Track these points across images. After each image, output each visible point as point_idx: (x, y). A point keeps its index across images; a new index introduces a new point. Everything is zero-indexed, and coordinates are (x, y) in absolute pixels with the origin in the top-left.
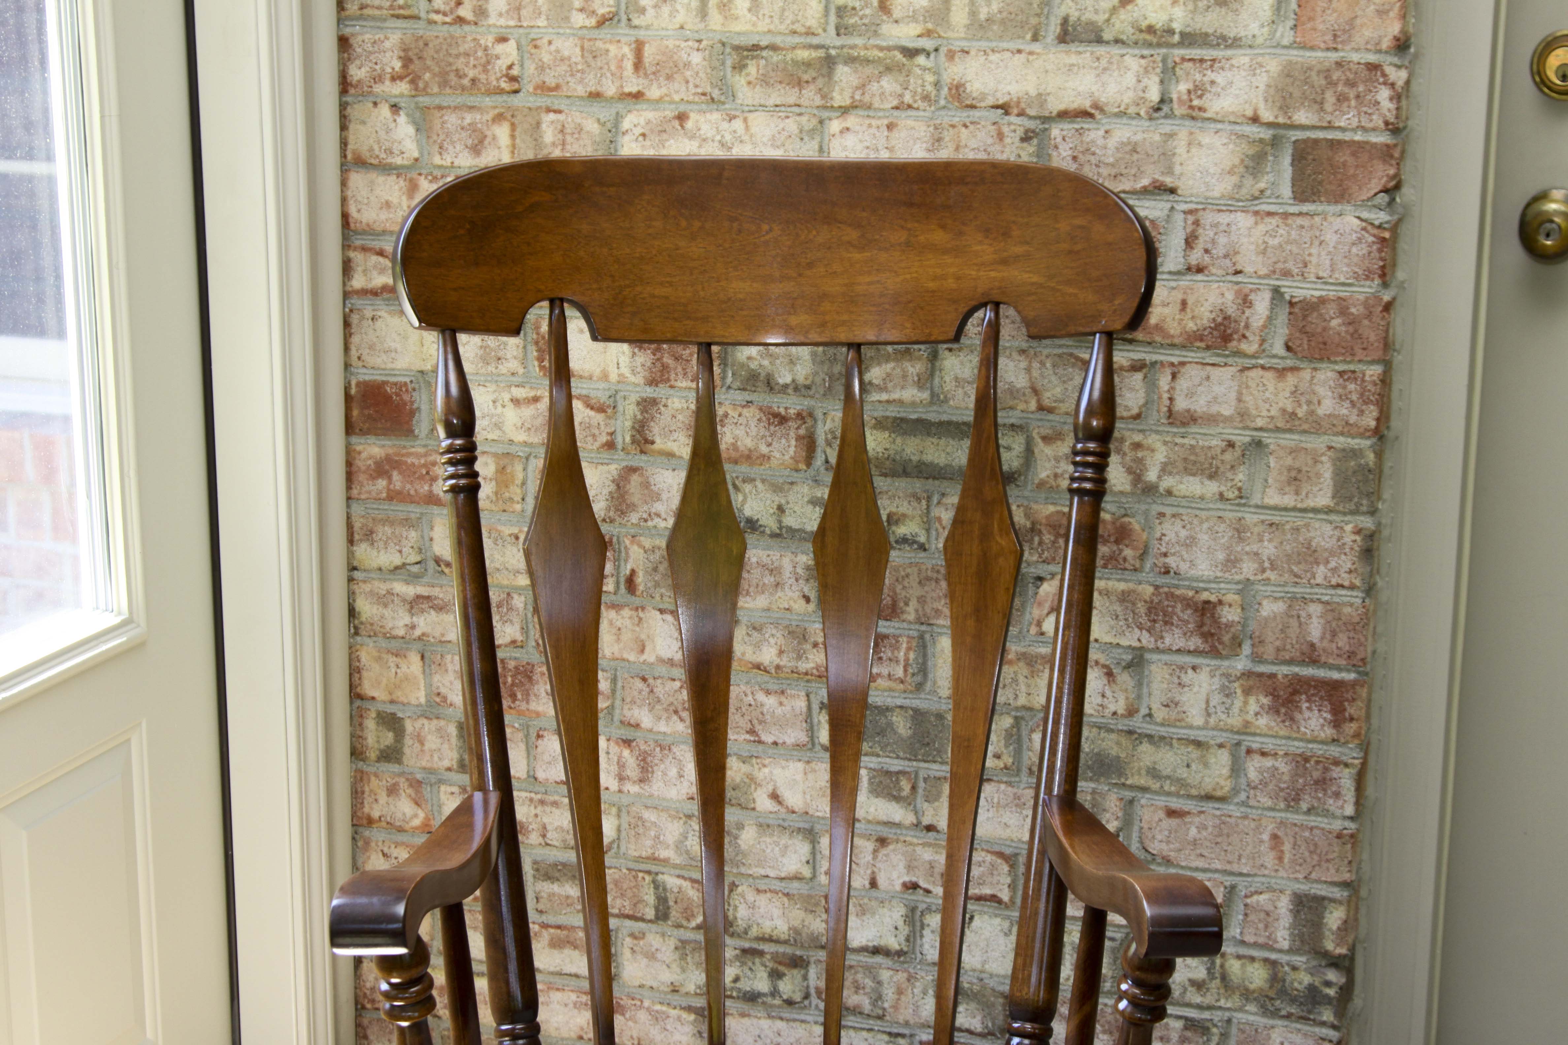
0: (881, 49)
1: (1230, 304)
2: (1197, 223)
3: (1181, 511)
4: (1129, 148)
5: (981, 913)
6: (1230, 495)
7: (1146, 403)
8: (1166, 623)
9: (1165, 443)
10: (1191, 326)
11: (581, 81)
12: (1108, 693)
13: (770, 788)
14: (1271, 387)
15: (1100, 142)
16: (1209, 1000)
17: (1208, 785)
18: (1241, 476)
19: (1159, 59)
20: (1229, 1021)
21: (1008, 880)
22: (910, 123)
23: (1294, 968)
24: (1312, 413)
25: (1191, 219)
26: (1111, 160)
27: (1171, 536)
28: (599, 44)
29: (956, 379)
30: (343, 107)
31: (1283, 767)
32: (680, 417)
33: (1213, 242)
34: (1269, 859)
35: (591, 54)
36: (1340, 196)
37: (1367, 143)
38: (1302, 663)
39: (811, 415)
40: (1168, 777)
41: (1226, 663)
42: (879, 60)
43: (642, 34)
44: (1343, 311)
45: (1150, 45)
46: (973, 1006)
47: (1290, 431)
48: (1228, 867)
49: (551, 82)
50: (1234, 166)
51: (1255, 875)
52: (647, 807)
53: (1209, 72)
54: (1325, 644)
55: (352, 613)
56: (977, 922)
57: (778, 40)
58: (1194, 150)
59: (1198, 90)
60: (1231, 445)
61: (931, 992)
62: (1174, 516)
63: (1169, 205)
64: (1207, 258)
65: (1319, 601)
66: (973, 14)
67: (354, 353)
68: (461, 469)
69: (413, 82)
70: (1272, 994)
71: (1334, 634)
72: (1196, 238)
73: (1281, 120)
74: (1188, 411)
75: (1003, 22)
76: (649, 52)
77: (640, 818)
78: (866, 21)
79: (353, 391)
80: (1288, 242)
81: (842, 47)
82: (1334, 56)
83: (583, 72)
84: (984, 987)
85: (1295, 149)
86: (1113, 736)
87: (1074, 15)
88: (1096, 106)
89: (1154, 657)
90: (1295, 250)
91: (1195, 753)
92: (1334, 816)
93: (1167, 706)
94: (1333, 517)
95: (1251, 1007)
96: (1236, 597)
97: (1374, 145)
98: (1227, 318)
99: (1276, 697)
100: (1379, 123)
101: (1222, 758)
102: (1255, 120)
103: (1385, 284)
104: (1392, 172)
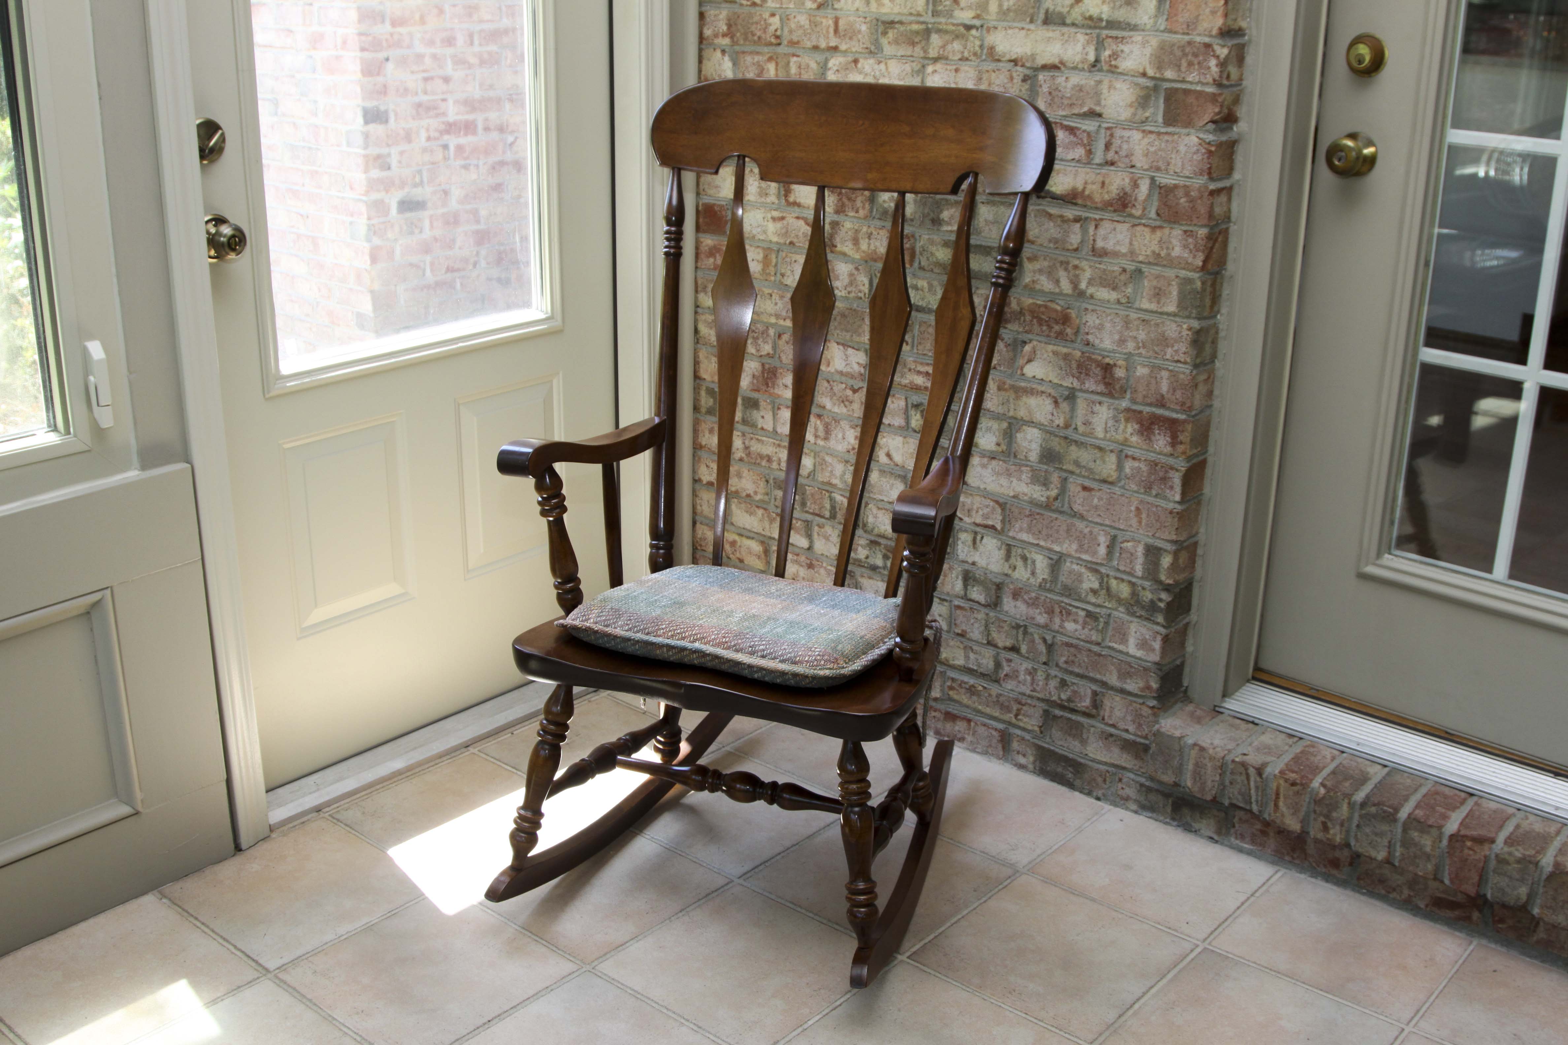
0: (954, 25)
1: (1127, 185)
2: (1112, 135)
3: (1097, 308)
4: (1077, 88)
5: (987, 535)
6: (1123, 301)
7: (1082, 242)
8: (1087, 375)
9: (1091, 267)
10: (1106, 197)
11: (809, 39)
12: (1055, 414)
13: (886, 450)
14: (1148, 237)
15: (1063, 84)
16: (1099, 601)
17: (1104, 475)
18: (1129, 290)
19: (1095, 36)
20: (1109, 615)
21: (1001, 518)
22: (966, 68)
23: (1144, 589)
24: (1169, 255)
25: (1108, 133)
26: (1069, 95)
27: (1090, 323)
28: (818, 18)
29: (986, 220)
30: (700, 50)
31: (1144, 467)
32: (850, 233)
33: (1120, 147)
34: (1134, 522)
35: (814, 24)
36: (1188, 124)
37: (1203, 91)
38: (1156, 406)
39: (913, 236)
40: (1084, 467)
41: (1117, 402)
42: (952, 32)
43: (838, 13)
44: (1187, 194)
45: (1090, 27)
46: (981, 588)
47: (1156, 264)
48: (1113, 524)
49: (795, 39)
50: (1132, 102)
51: (1127, 531)
52: (827, 454)
53: (1120, 45)
54: (1170, 396)
55: (696, 331)
56: (985, 540)
57: (904, 19)
58: (1112, 91)
59: (1115, 55)
60: (1124, 270)
61: (960, 577)
62: (1093, 311)
63: (1098, 124)
64: (1116, 156)
65: (1167, 369)
66: (1000, 6)
67: (701, 187)
68: (673, 244)
69: (732, 38)
70: (1132, 602)
71: (1174, 390)
72: (1111, 144)
73: (1158, 75)
74: (1103, 248)
75: (1015, 11)
76: (841, 23)
77: (824, 460)
78: (947, 8)
79: (700, 208)
80: (1160, 150)
81: (934, 23)
82: (1187, 38)
83: (810, 34)
84: (986, 578)
85: (1166, 94)
86: (1057, 439)
87: (1052, 8)
88: (1061, 62)
89: (1079, 394)
90: (1164, 155)
91: (1099, 455)
92: (1170, 501)
93: (1085, 424)
94: (1178, 319)
95: (1121, 609)
96: (1124, 363)
97: (1207, 93)
98: (1125, 194)
99: (1142, 425)
100: (1211, 80)
101: (1112, 459)
102: (1144, 75)
103: (1211, 179)
104: (1217, 110)
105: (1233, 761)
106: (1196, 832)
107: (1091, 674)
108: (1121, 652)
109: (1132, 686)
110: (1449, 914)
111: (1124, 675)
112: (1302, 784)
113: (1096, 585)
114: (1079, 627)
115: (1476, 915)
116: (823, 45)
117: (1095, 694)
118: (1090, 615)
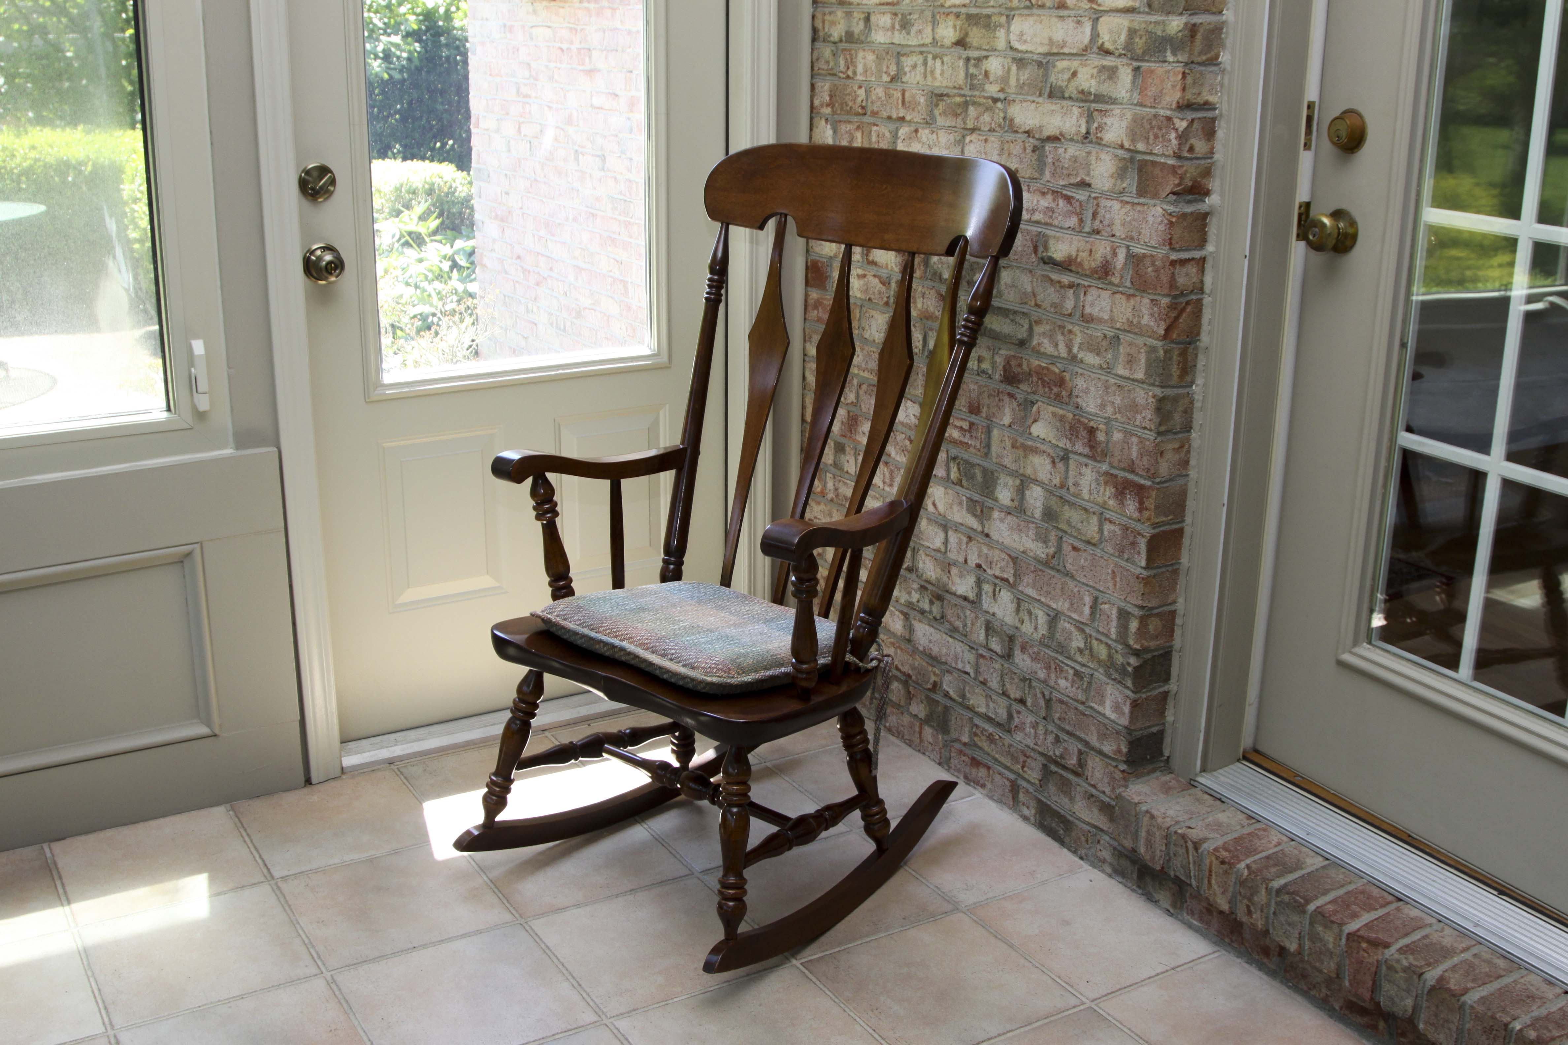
0: (985, 98)
1: (1108, 254)
2: (1098, 205)
3: (1086, 372)
4: (1073, 159)
5: (1004, 588)
6: (1104, 366)
7: (1075, 307)
8: (1077, 437)
9: (1081, 331)
10: (1093, 265)
11: (885, 110)
12: (1053, 473)
13: (933, 501)
14: (1124, 305)
15: (1063, 155)
16: (1084, 661)
17: (1089, 535)
18: (1109, 356)
19: (1086, 108)
20: (1092, 675)
21: (1012, 572)
22: (993, 139)
23: (1117, 652)
24: (1139, 322)
25: (1095, 202)
26: (1066, 166)
27: (1080, 387)
28: (891, 91)
29: (1006, 284)
30: (811, 119)
31: (1118, 531)
33: (1104, 217)
34: (1111, 584)
35: (889, 96)
36: (1155, 196)
37: (1166, 163)
38: (1128, 471)
40: (1074, 527)
41: (1099, 465)
42: (983, 104)
43: (905, 86)
44: (1153, 264)
45: (1083, 101)
46: (998, 639)
47: (1129, 332)
48: (1095, 585)
49: (875, 109)
50: (1114, 173)
51: (1105, 593)
53: (1104, 118)
54: (1138, 461)
55: (804, 378)
56: (1002, 593)
57: (950, 92)
58: (1098, 162)
59: (1100, 128)
60: (1105, 336)
61: (983, 627)
62: (1082, 374)
63: (1088, 194)
64: (1101, 226)
65: (1137, 435)
66: (1018, 80)
68: (714, 290)
69: (832, 108)
70: (1109, 664)
71: (1142, 456)
72: (1097, 213)
73: (1132, 147)
74: (1090, 314)
75: (1029, 86)
76: (907, 95)
78: (980, 82)
79: (809, 264)
80: (1134, 220)
81: (971, 96)
82: (1153, 110)
83: (885, 105)
84: (1002, 630)
85: (1138, 165)
86: (1055, 498)
87: (1055, 82)
88: (1061, 134)
89: (1071, 456)
90: (1136, 225)
91: (1085, 516)
92: (1137, 566)
93: (1075, 485)
94: (1145, 386)
95: (1101, 670)
96: (1104, 427)
97: (1169, 165)
98: (1107, 262)
99: (1117, 489)
100: (1171, 152)
101: (1094, 520)
102: (1122, 146)
103: (1173, 249)
104: (1177, 182)
105: (1176, 832)
106: (1154, 902)
107: (1078, 733)
108: (1100, 713)
109: (1108, 748)
110: (1360, 1020)
111: (1102, 737)
112: (1229, 863)
113: (1082, 645)
114: (1069, 685)
115: (1382, 1025)
116: (894, 116)
117: (1080, 753)
118: (1077, 673)
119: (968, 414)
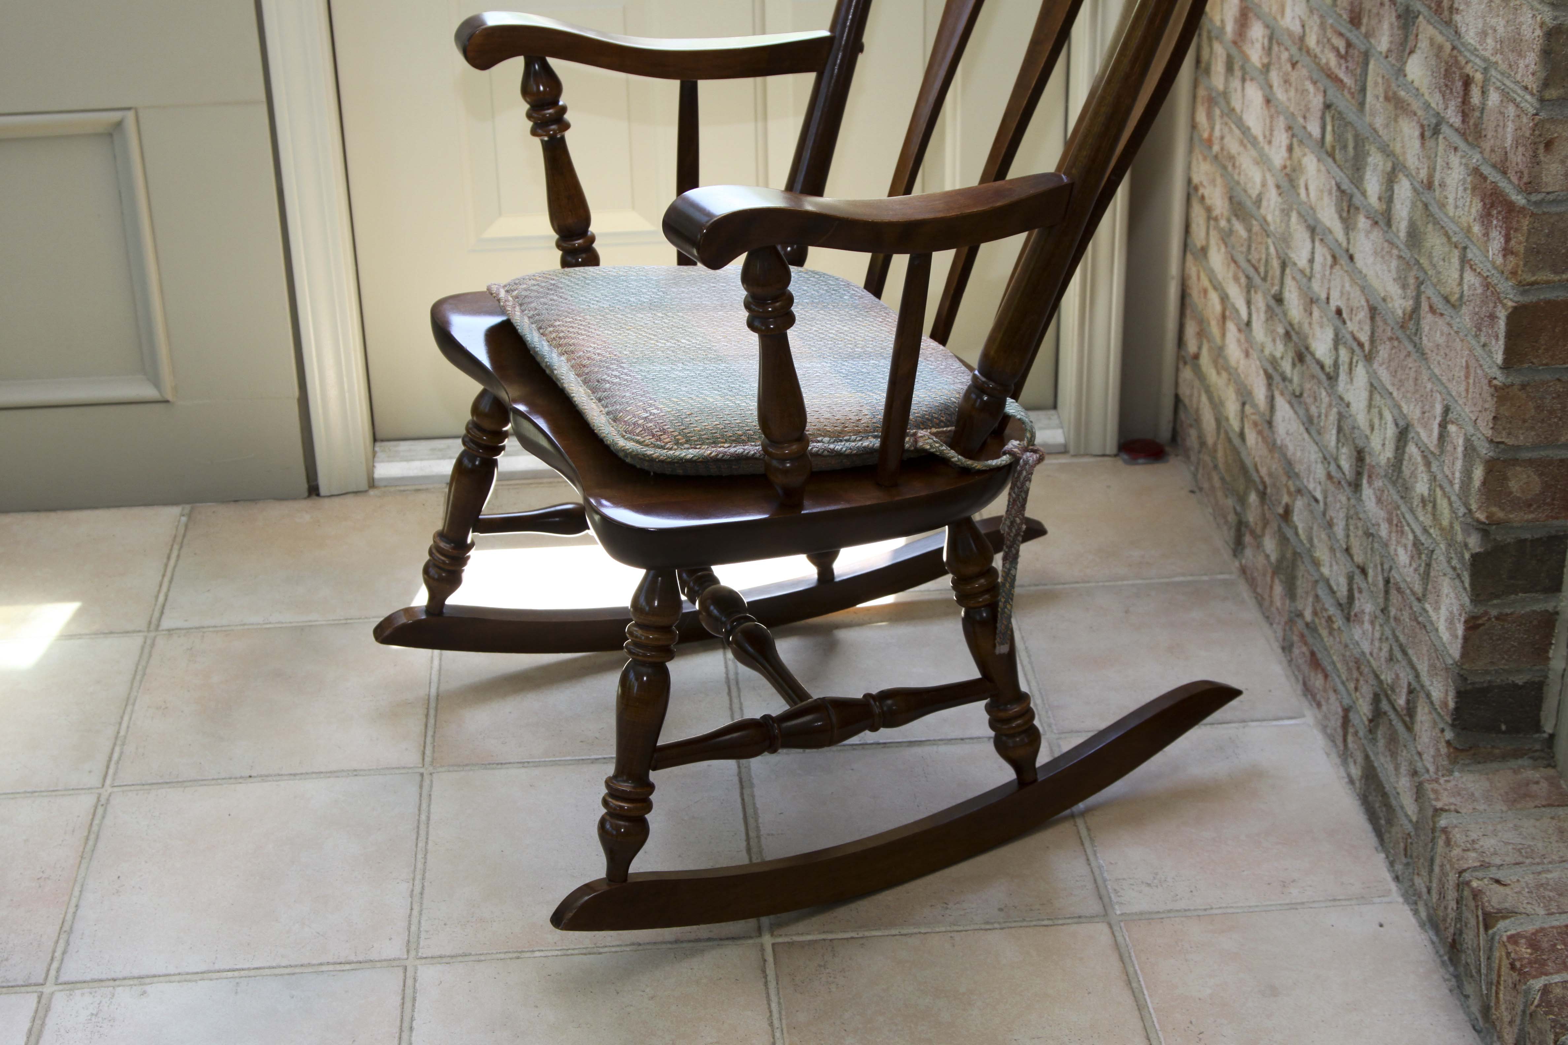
5: (1360, 359)
8: (1451, 91)
12: (1421, 157)
16: (1426, 522)
17: (1449, 287)
20: (1432, 552)
21: (1369, 332)
23: (1458, 518)
31: (1479, 287)
34: (1463, 388)
38: (1500, 171)
40: (1435, 266)
41: (1470, 152)
46: (1348, 449)
48: (1448, 385)
51: (1456, 402)
54: (1512, 154)
65: (1515, 101)
71: (1517, 145)
84: (1353, 435)
86: (1421, 206)
89: (1442, 127)
91: (1447, 246)
92: (1493, 361)
93: (1440, 184)
95: (1441, 546)
96: (1481, 77)
99: (1485, 204)
101: (1456, 259)
105: (1469, 884)
107: (1410, 652)
108: (1433, 625)
109: (1436, 691)
111: (1433, 669)
113: (1426, 492)
114: (1407, 560)
117: (1411, 688)
118: (1417, 543)
119: (1349, 26)
